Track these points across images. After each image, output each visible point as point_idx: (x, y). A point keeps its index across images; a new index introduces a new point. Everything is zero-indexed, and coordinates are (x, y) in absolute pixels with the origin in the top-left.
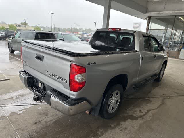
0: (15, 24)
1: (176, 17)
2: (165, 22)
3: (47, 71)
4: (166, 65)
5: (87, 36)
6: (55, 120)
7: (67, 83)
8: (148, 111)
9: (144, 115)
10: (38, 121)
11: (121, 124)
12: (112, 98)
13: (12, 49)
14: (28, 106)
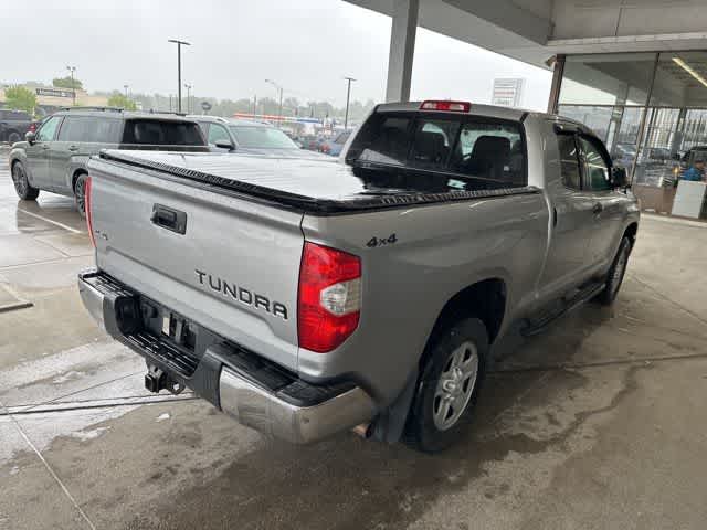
0: (30, 84)
1: (661, 58)
2: (614, 76)
3: (202, 274)
4: (632, 242)
5: (317, 130)
6: (229, 464)
7: (286, 317)
8: (581, 417)
9: (566, 434)
10: (162, 468)
11: (486, 473)
12: (447, 373)
13: (29, 187)
14: (117, 408)
